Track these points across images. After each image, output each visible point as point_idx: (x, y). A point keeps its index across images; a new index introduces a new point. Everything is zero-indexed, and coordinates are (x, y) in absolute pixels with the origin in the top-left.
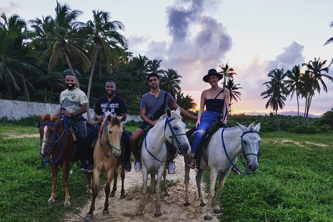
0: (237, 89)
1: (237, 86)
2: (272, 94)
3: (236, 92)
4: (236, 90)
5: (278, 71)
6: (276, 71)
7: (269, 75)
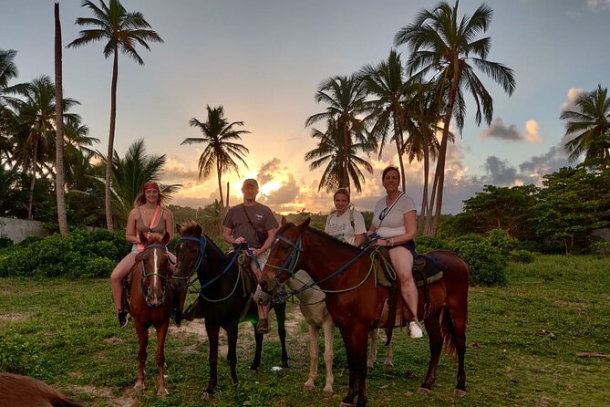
0: (235, 134)
1: (236, 128)
2: (334, 153)
3: (236, 146)
4: (232, 140)
5: (344, 82)
6: (339, 82)
7: (321, 96)
